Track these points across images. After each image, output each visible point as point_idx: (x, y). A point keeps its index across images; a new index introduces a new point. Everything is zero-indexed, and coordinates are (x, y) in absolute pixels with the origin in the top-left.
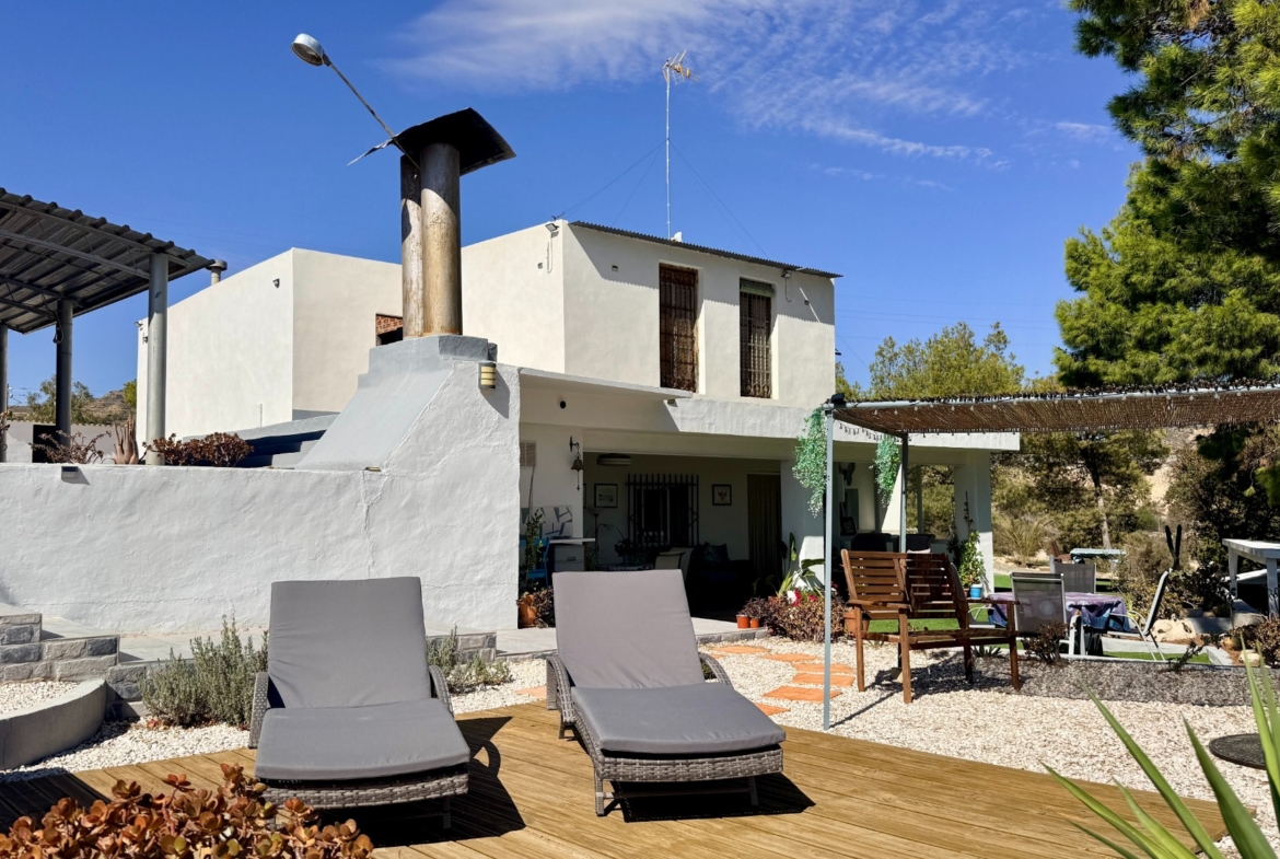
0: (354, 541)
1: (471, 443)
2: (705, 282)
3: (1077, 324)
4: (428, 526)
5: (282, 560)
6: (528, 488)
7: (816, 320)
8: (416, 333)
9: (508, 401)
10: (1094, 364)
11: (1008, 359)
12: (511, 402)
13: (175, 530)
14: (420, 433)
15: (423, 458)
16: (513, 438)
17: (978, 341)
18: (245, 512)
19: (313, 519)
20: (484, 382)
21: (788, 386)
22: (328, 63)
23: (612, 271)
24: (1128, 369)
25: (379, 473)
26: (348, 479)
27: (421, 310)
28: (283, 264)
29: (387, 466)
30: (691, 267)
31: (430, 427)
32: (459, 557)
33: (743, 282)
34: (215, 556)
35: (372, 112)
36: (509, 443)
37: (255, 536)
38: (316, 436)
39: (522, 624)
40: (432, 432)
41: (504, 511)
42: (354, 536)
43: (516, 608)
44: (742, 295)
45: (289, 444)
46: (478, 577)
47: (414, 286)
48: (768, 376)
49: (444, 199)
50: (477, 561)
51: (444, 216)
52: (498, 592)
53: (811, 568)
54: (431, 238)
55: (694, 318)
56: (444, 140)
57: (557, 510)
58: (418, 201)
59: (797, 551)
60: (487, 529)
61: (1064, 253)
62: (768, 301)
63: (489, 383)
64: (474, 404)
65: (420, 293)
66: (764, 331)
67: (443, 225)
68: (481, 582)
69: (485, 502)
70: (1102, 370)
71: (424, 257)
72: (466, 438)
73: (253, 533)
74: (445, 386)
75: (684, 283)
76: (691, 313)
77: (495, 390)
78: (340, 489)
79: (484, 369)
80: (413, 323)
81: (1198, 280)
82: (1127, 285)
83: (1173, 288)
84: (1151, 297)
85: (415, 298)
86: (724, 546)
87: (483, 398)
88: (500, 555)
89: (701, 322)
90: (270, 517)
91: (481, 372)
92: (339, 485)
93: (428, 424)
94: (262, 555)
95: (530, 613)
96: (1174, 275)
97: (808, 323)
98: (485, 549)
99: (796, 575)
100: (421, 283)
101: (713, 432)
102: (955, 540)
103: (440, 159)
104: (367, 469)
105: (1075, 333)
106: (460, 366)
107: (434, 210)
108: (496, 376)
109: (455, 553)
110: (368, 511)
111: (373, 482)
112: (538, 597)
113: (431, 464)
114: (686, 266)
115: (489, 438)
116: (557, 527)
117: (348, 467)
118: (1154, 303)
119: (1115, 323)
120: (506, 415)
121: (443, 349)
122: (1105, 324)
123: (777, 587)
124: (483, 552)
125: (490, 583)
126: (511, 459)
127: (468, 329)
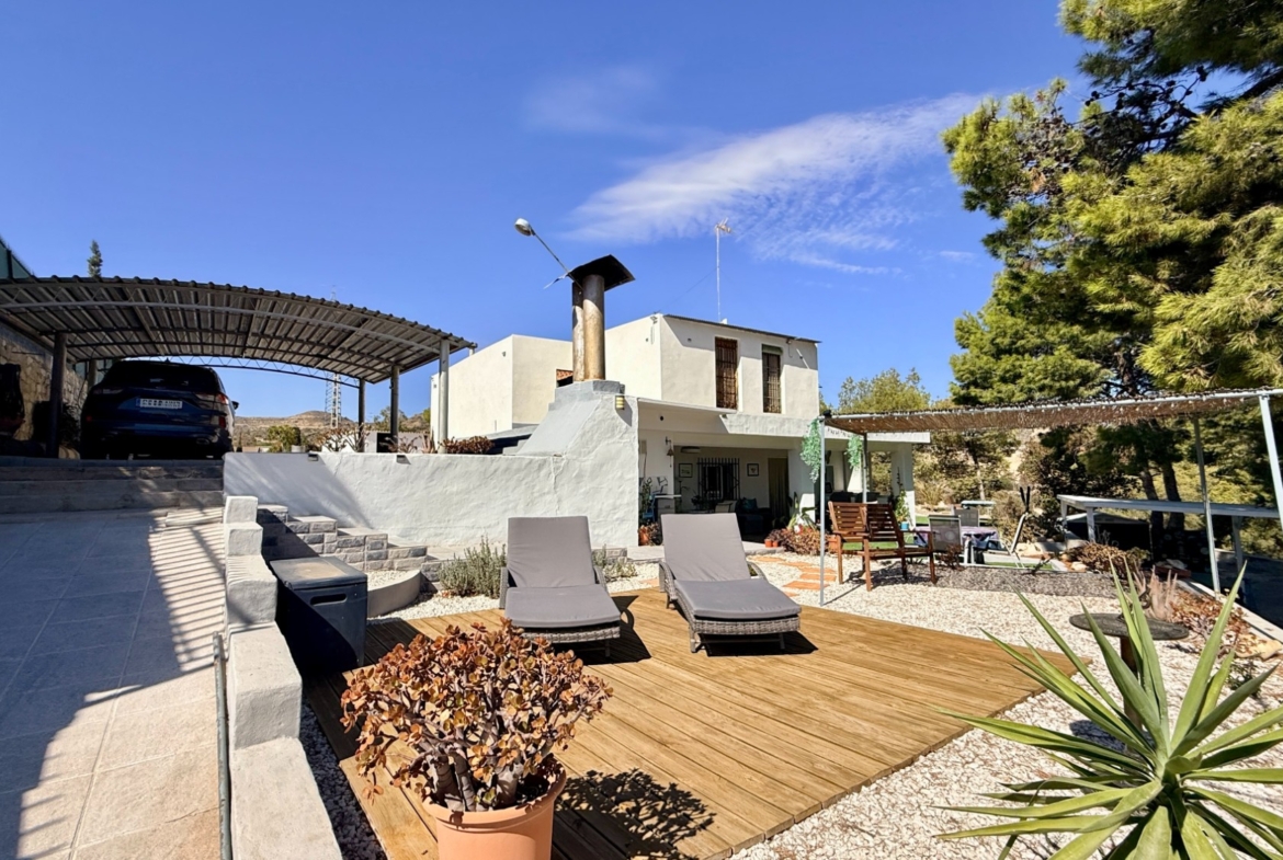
0: (548, 496)
1: (611, 441)
2: (742, 347)
3: (963, 368)
4: (588, 488)
5: (510, 506)
6: (643, 466)
7: (807, 368)
8: (580, 379)
10: (974, 391)
11: (920, 389)
12: (633, 417)
13: (455, 489)
14: (583, 435)
15: (585, 449)
16: (634, 438)
17: (902, 379)
18: (491, 479)
19: (526, 484)
20: (618, 406)
21: (792, 406)
22: (534, 234)
23: (688, 342)
24: (995, 394)
25: (561, 458)
26: (545, 461)
27: (583, 366)
28: (507, 344)
29: (565, 454)
30: (733, 338)
31: (588, 431)
32: (605, 505)
33: (763, 346)
34: (476, 503)
35: (557, 259)
36: (632, 440)
37: (496, 493)
38: (526, 437)
39: (641, 544)
40: (590, 434)
41: (630, 479)
42: (548, 493)
43: (637, 535)
44: (763, 354)
45: (512, 442)
46: (615, 517)
47: (579, 354)
48: (779, 400)
49: (596, 305)
50: (615, 508)
51: (596, 315)
52: (627, 525)
53: (807, 512)
54: (589, 327)
55: (736, 368)
56: (595, 273)
57: (658, 479)
58: (582, 306)
59: (798, 502)
60: (620, 490)
61: (954, 326)
62: (778, 357)
63: (621, 406)
64: (613, 418)
65: (583, 357)
66: (776, 375)
67: (595, 319)
68: (617, 519)
69: (619, 474)
70: (979, 395)
71: (585, 337)
72: (608, 438)
73: (495, 491)
74: (597, 408)
75: (729, 348)
76: (734, 364)
77: (624, 411)
78: (540, 467)
79: (618, 399)
80: (579, 374)
81: (1039, 341)
82: (993, 344)
83: (1023, 346)
84: (1009, 352)
85: (580, 360)
86: (755, 500)
87: (617, 415)
88: (628, 504)
89: (739, 369)
90: (504, 482)
91: (616, 401)
92: (540, 465)
93: (587, 429)
94: (500, 503)
95: (645, 538)
96: (1023, 338)
97: (803, 369)
98: (620, 500)
99: (798, 516)
100: (583, 352)
101: (749, 433)
102: (892, 496)
103: (594, 283)
104: (555, 455)
105: (961, 373)
106: (605, 397)
107: (590, 311)
108: (625, 403)
109: (603, 503)
110: (555, 479)
111: (558, 462)
112: (651, 528)
113: (589, 452)
114: (731, 338)
115: (621, 438)
116: (659, 488)
117: (544, 454)
118: (1011, 355)
119: (986, 367)
120: (630, 425)
121: (595, 388)
122: (981, 368)
123: (787, 524)
124: (618, 503)
125: (622, 520)
126: (633, 450)
127: (609, 377)
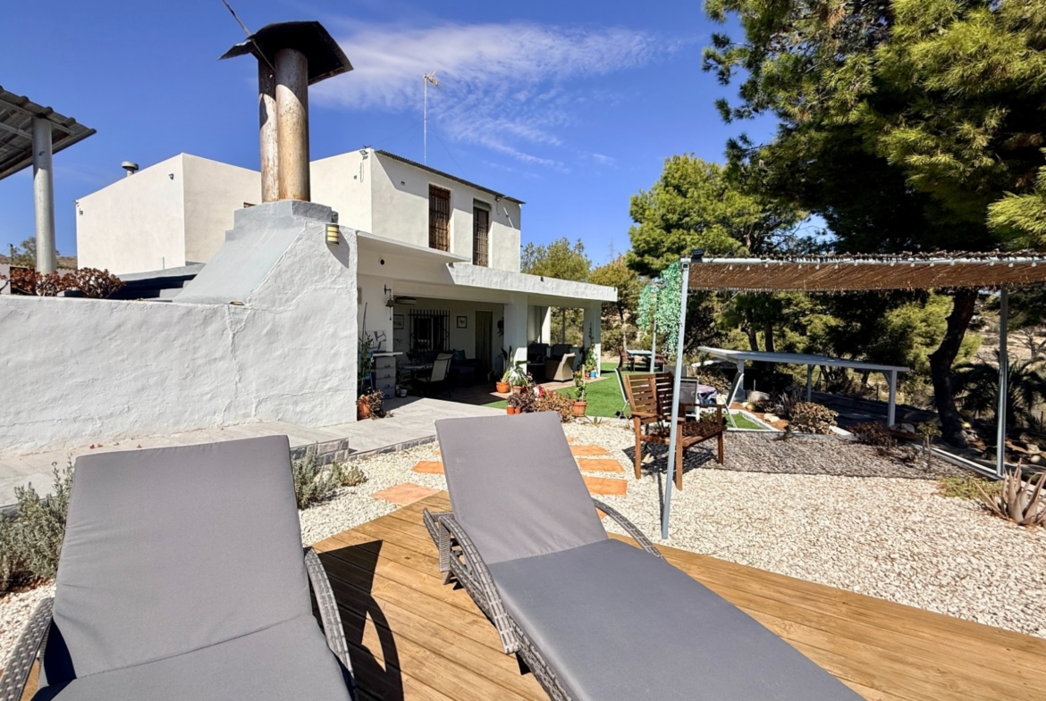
0: (222, 362)
1: (320, 286)
2: (454, 198)
3: (640, 238)
4: (286, 349)
5: (152, 381)
6: (363, 319)
7: (510, 226)
8: (274, 200)
9: (348, 255)
10: (648, 259)
11: (584, 257)
12: (350, 256)
14: (278, 275)
15: (280, 296)
16: (352, 283)
17: (571, 248)
18: (110, 339)
19: (182, 345)
20: (330, 239)
21: (497, 262)
23: (401, 185)
24: (664, 262)
25: (243, 307)
26: (215, 312)
27: (277, 183)
28: (176, 163)
29: (249, 302)
30: (447, 188)
31: (286, 271)
32: (312, 372)
33: (475, 201)
34: (79, 380)
35: (232, 12)
36: (349, 286)
37: (123, 361)
38: (191, 277)
39: (360, 417)
40: (289, 275)
41: (346, 337)
42: (222, 358)
43: (356, 406)
44: (475, 208)
46: (327, 386)
47: (271, 163)
48: (487, 256)
49: (296, 94)
50: (326, 375)
51: (295, 108)
52: (342, 396)
53: (521, 366)
54: (284, 124)
55: (448, 220)
56: (296, 48)
57: (376, 333)
58: (274, 97)
59: (513, 356)
60: (333, 351)
61: (630, 202)
62: (487, 213)
63: (334, 240)
64: (322, 255)
65: (276, 169)
66: (485, 230)
67: (295, 115)
68: (329, 390)
69: (332, 330)
70: (651, 262)
71: (279, 141)
72: (316, 282)
73: (121, 358)
74: (299, 239)
75: (442, 198)
76: (447, 216)
77: (338, 246)
78: (206, 321)
79: (330, 229)
80: (270, 192)
81: (699, 219)
82: (663, 220)
83: (687, 223)
84: (678, 226)
85: (272, 172)
86: (463, 351)
87: (329, 251)
88: (343, 369)
89: (452, 221)
90: (138, 343)
91: (327, 231)
92: (206, 316)
93: (284, 269)
94: (131, 377)
95: (366, 409)
96: (687, 216)
97: (508, 228)
98: (332, 365)
99: (512, 369)
100: (276, 161)
102: (583, 347)
103: (292, 63)
104: (232, 303)
105: (639, 242)
106: (311, 225)
107: (287, 102)
108: (339, 235)
109: (309, 369)
110: (233, 338)
111: (238, 314)
112: (371, 398)
113: (287, 300)
114: (443, 187)
115: (334, 282)
116: (377, 344)
117: (217, 301)
118: (678, 229)
119: (659, 239)
120: (347, 266)
121: (296, 211)
122: (654, 239)
123: (502, 377)
124: (330, 367)
125: (336, 390)
126: (350, 299)
127: (315, 198)
